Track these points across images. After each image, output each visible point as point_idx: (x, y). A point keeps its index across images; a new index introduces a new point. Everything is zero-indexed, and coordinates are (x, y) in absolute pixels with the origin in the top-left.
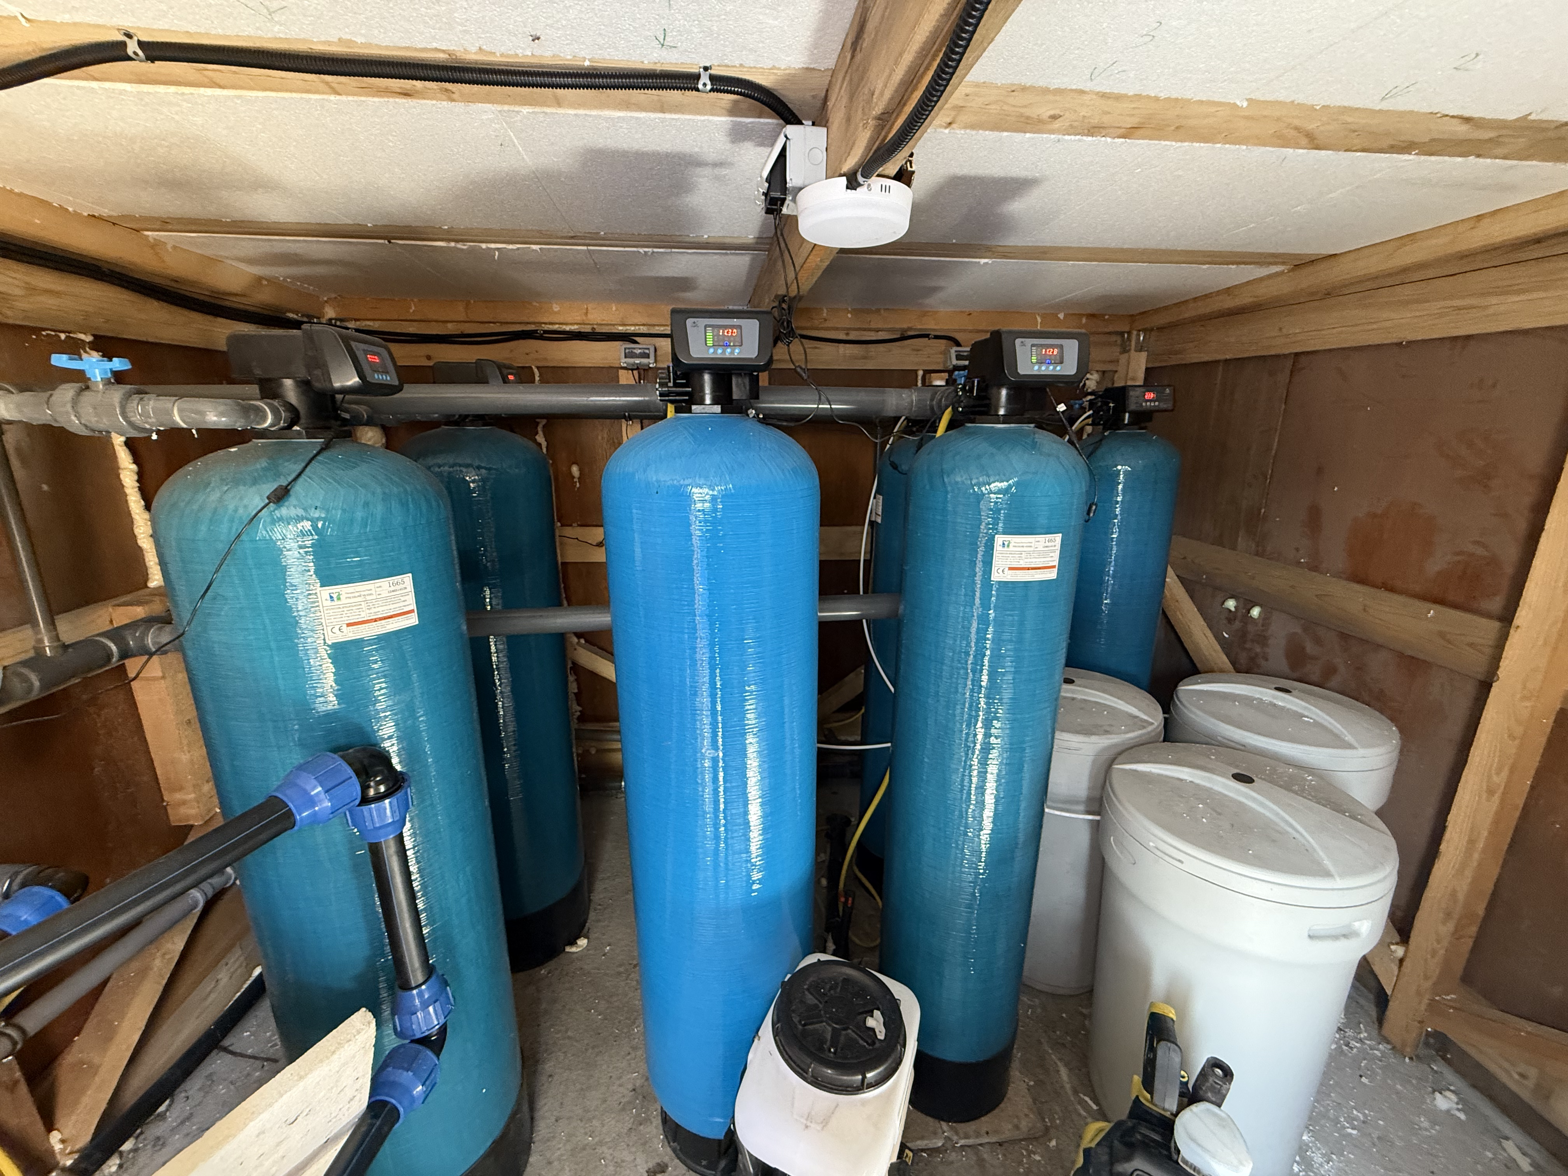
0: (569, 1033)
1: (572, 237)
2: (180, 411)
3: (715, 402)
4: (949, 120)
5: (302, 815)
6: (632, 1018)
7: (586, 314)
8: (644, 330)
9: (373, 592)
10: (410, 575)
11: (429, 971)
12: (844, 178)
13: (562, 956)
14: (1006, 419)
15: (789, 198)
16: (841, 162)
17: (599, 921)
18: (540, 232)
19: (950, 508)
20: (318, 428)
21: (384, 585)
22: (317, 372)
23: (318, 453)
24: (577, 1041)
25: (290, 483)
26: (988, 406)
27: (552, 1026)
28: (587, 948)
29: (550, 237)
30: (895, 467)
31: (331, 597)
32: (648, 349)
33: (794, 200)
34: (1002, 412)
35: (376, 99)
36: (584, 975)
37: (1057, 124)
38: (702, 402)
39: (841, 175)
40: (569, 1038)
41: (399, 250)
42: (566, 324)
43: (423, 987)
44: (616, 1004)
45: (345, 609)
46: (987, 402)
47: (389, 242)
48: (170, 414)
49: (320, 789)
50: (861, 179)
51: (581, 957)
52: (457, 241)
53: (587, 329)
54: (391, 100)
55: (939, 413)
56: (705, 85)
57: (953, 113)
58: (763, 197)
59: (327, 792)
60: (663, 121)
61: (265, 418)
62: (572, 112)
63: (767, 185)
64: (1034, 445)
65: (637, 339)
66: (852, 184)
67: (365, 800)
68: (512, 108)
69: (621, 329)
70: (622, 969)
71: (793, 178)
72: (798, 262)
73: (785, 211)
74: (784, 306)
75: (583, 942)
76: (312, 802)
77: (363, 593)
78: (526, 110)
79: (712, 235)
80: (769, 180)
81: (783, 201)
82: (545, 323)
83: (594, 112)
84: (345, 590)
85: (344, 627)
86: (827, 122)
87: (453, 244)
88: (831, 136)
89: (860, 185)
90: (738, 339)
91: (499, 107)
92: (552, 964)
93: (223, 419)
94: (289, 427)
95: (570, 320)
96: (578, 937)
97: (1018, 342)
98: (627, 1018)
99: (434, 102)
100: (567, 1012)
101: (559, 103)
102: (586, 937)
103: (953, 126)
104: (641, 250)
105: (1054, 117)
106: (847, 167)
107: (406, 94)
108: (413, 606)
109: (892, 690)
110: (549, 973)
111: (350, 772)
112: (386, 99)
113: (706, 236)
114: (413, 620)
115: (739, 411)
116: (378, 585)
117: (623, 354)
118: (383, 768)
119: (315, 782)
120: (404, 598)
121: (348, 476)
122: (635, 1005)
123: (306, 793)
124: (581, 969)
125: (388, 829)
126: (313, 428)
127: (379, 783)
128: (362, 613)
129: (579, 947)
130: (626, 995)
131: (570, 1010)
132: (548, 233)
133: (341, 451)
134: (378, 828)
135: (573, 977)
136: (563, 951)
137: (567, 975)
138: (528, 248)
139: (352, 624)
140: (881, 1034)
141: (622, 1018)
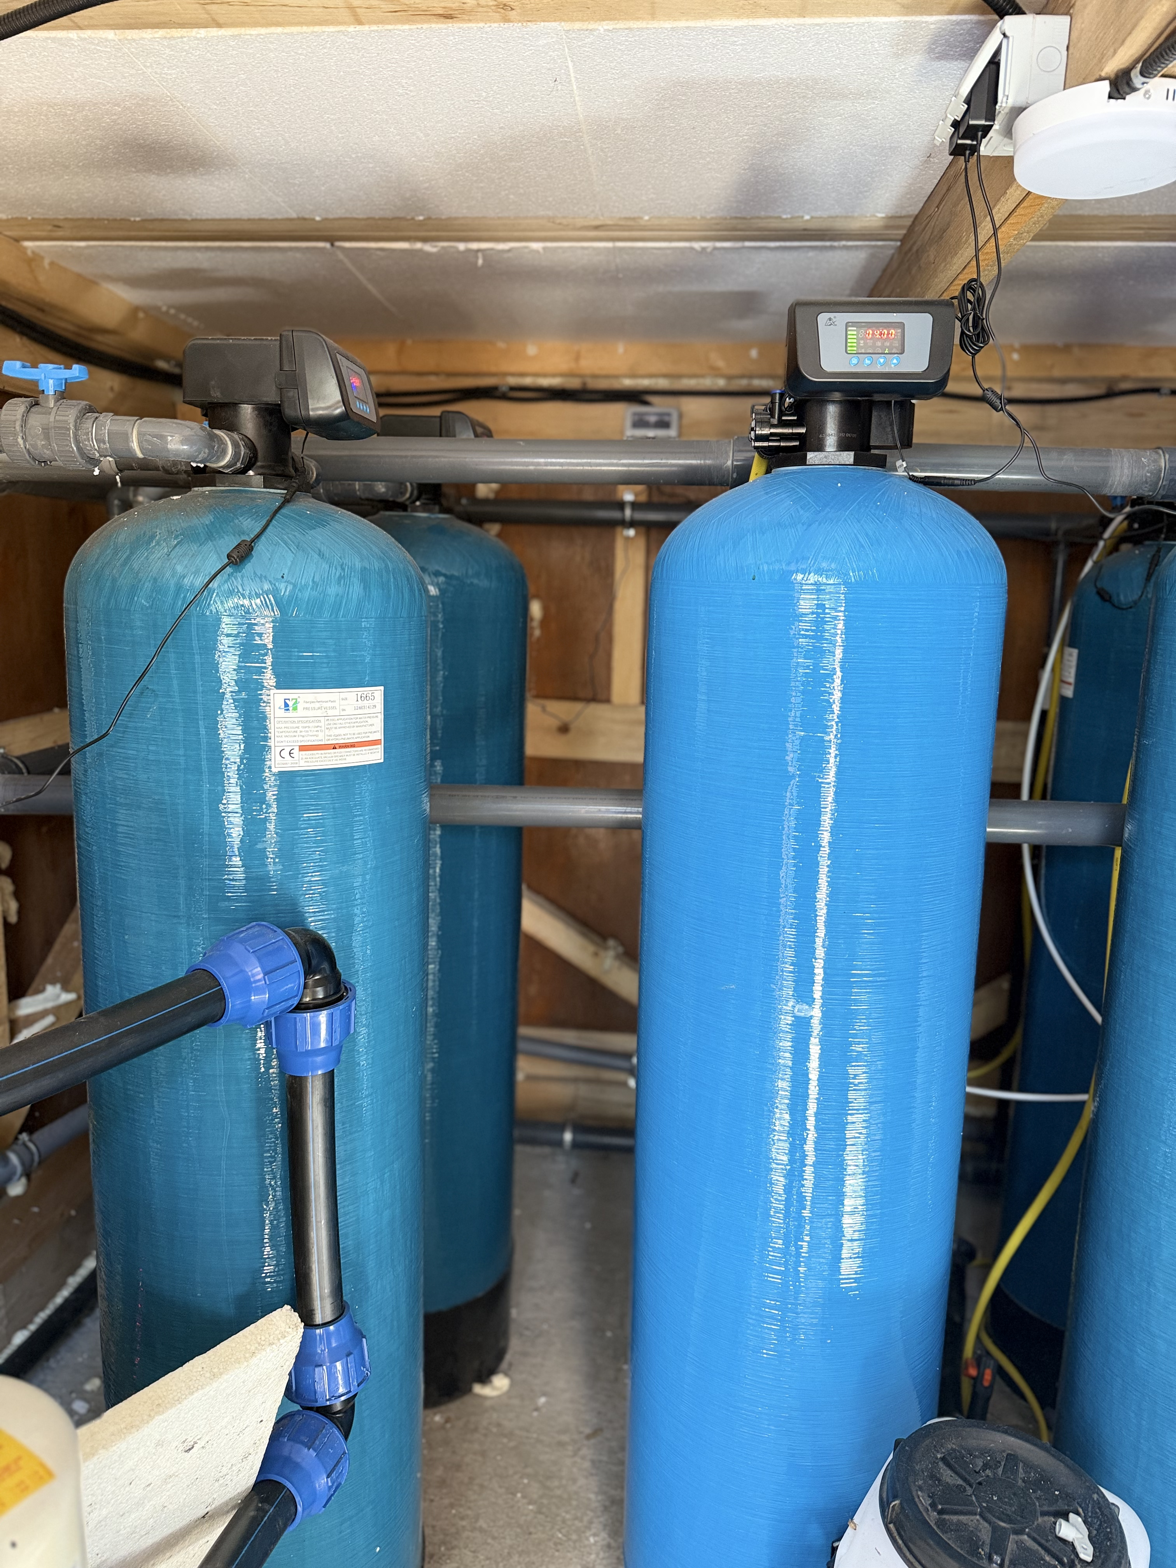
0: (482, 1523)
1: (597, 228)
2: (139, 434)
3: (844, 445)
5: (233, 1004)
6: (586, 1519)
7: (577, 358)
8: (662, 383)
9: (336, 704)
10: (382, 688)
11: (341, 1308)
12: (1107, 83)
13: (467, 1399)
15: (998, 126)
16: (1102, 58)
17: (525, 1354)
20: (277, 475)
21: (350, 695)
23: (280, 508)
24: (494, 1538)
25: (253, 541)
27: (452, 1506)
28: (508, 1394)
30: (1106, 597)
31: (286, 705)
32: (669, 415)
33: (1009, 128)
35: (406, 27)
36: (504, 1435)
38: (819, 447)
39: (1101, 79)
40: (481, 1530)
41: (342, 256)
42: (545, 375)
43: (332, 1328)
44: (558, 1492)
45: (300, 725)
47: (332, 245)
48: (126, 437)
49: (259, 969)
50: (1137, 79)
51: (502, 1403)
52: (425, 240)
53: (574, 383)
54: (425, 26)
58: (951, 130)
59: (265, 974)
61: (224, 452)
62: (668, 25)
63: (963, 107)
65: (652, 398)
66: (1121, 89)
67: (301, 1007)
68: (585, 25)
69: (628, 383)
70: (565, 1438)
71: (1008, 96)
74: (970, 296)
75: (500, 1383)
76: (247, 986)
77: (325, 705)
78: (605, 25)
79: (818, 214)
80: (969, 99)
81: (986, 130)
82: (513, 375)
83: (701, 23)
84: (304, 696)
85: (296, 751)
86: (1071, 8)
87: (419, 245)
88: (1078, 25)
89: (1134, 90)
91: (566, 26)
92: (453, 1409)
93: (185, 447)
94: (244, 471)
95: (549, 370)
96: (493, 1373)
98: (576, 1518)
99: (481, 25)
100: (476, 1488)
102: (506, 1374)
104: (697, 245)
106: (1114, 64)
107: (449, 16)
108: (380, 736)
111: (294, 954)
112: (419, 26)
113: (807, 217)
114: (375, 756)
115: (881, 462)
116: (343, 695)
117: (628, 423)
118: (325, 966)
119: (254, 960)
120: (370, 721)
121: (319, 536)
122: (589, 1499)
123: (242, 971)
124: (499, 1425)
125: (319, 1059)
126: (270, 475)
127: (317, 984)
128: (319, 733)
129: (495, 1388)
130: (574, 1481)
131: (482, 1486)
132: (564, 222)
133: (306, 504)
134: (308, 1053)
135: (485, 1435)
136: (469, 1390)
137: (476, 1430)
138: (526, 247)
139: (302, 748)
140: (1086, 1552)
141: (568, 1516)
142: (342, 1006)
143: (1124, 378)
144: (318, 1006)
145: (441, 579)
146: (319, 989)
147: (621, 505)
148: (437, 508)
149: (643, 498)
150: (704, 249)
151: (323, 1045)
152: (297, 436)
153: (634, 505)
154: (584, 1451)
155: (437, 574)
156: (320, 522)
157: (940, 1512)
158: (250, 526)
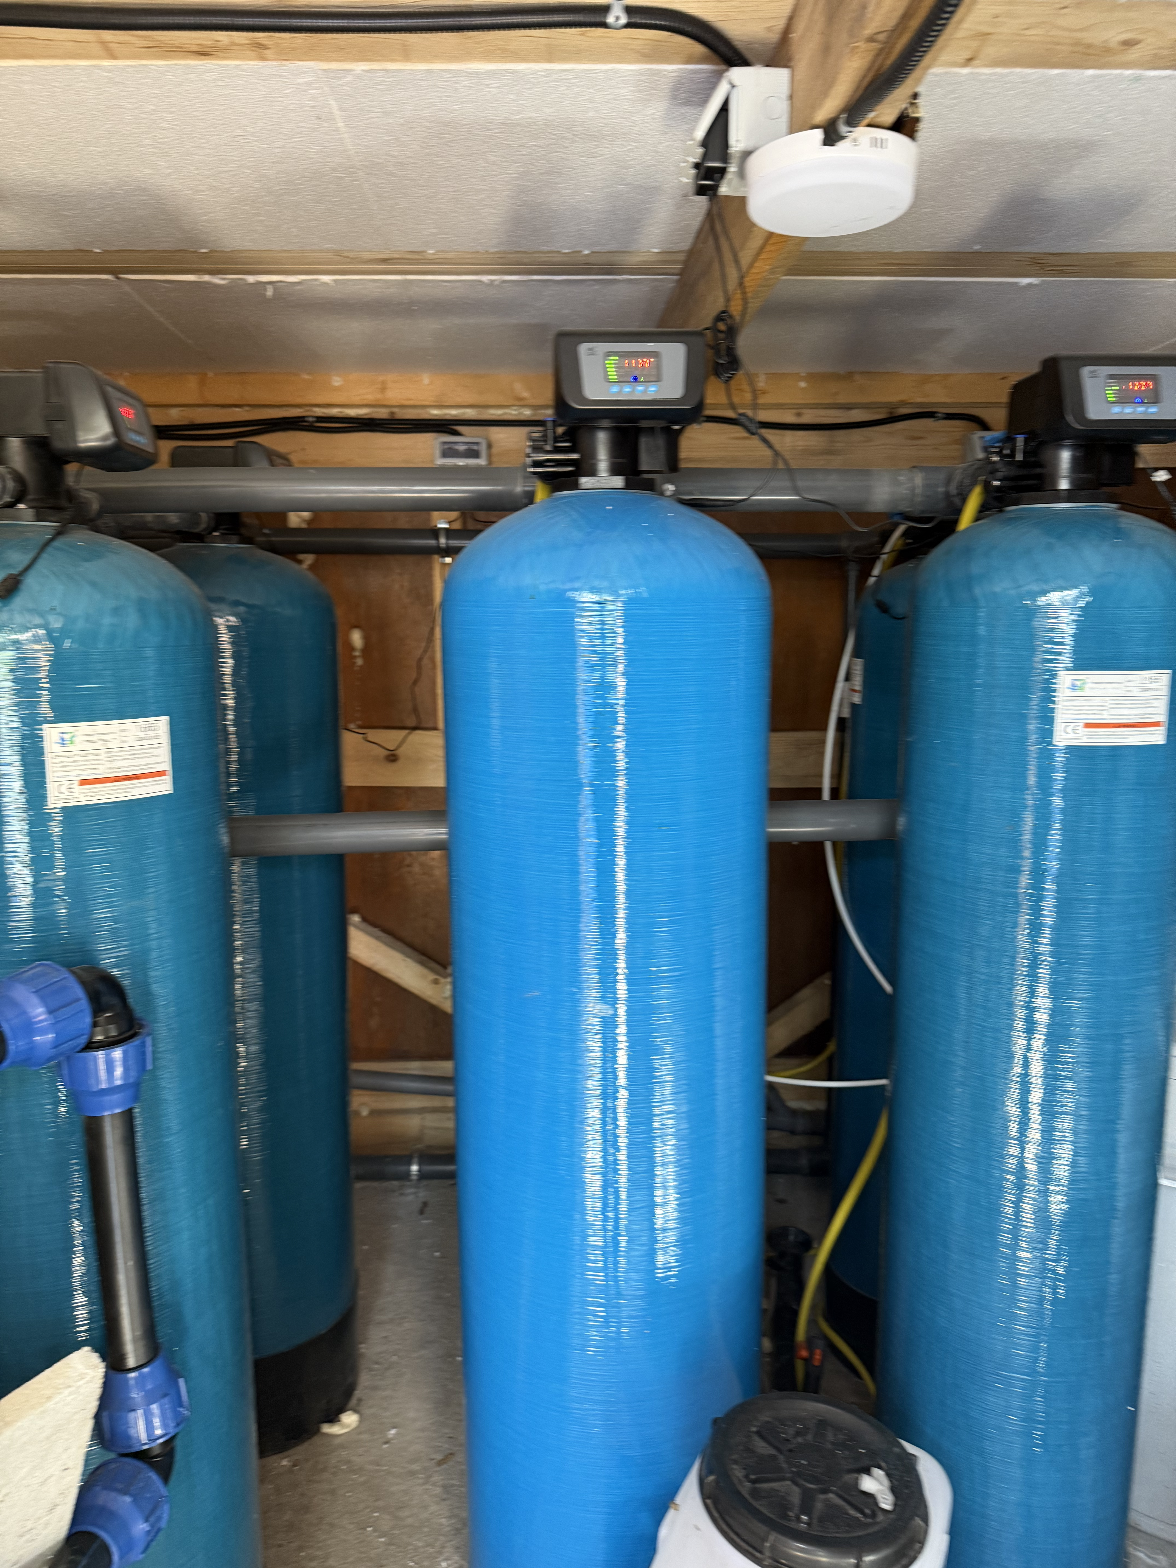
1: (385, 261)
3: (615, 471)
4: (967, 55)
5: (15, 1045)
6: (438, 1544)
7: (383, 389)
8: (470, 414)
9: (117, 736)
10: (167, 718)
11: (155, 1349)
12: (820, 130)
13: (316, 1439)
14: (1070, 496)
15: (732, 169)
16: (814, 107)
17: (375, 1388)
18: (337, 252)
19: (982, 631)
20: (50, 508)
21: (130, 729)
22: (59, 426)
23: (51, 541)
25: (21, 573)
26: (1040, 477)
27: (301, 1548)
28: (357, 1430)
29: (354, 260)
30: (883, 608)
31: (63, 739)
32: (478, 444)
33: (742, 174)
34: (1064, 484)
36: (355, 1472)
37: (1134, 54)
38: (592, 472)
39: (815, 127)
41: (127, 288)
42: (353, 406)
43: (145, 1370)
44: (410, 1521)
45: (79, 759)
46: (1038, 471)
47: (115, 276)
49: (42, 1009)
50: (844, 128)
51: (351, 1440)
52: (212, 272)
53: (382, 413)
54: (180, 62)
55: (957, 500)
56: (617, 18)
57: (975, 44)
58: (693, 172)
59: (50, 1013)
60: (549, 73)
62: (422, 68)
63: (700, 150)
64: (1118, 532)
65: (460, 428)
66: (831, 137)
67: (92, 1046)
68: (341, 66)
69: (435, 413)
70: (416, 1467)
71: (737, 140)
72: (745, 260)
73: (724, 190)
74: (722, 326)
75: (350, 1419)
76: (29, 1028)
77: (104, 737)
78: (360, 67)
79: (597, 248)
80: (705, 143)
81: (723, 174)
82: (318, 405)
83: (453, 68)
84: (81, 729)
85: (76, 785)
86: (790, 60)
87: (206, 278)
88: (797, 78)
89: (841, 139)
90: (654, 372)
91: (324, 65)
92: (300, 1451)
94: (11, 505)
95: (356, 400)
96: (342, 1410)
97: (1086, 371)
98: (429, 1545)
100: (325, 1527)
101: (406, 55)
102: (355, 1411)
103: (975, 62)
104: (485, 278)
105: (1128, 44)
106: (823, 114)
107: (203, 54)
108: (167, 766)
109: (888, 988)
110: (294, 1465)
111: (80, 990)
113: (586, 252)
114: (164, 787)
115: (650, 486)
116: (123, 727)
117: (437, 452)
118: (114, 1000)
119: (35, 1000)
120: (156, 752)
121: (93, 569)
122: (441, 1524)
123: (24, 1013)
124: (348, 1462)
125: (116, 1097)
126: (42, 508)
127: (109, 1021)
128: (100, 767)
129: (344, 1426)
130: (425, 1507)
131: (332, 1525)
132: (351, 255)
133: (81, 537)
134: (104, 1092)
135: (334, 1474)
136: (317, 1431)
137: (324, 1470)
138: (316, 280)
139: (83, 782)
140: (886, 1502)
141: (420, 1544)
142: (136, 1042)
143: (903, 403)
144: (109, 1044)
145: (242, 609)
146: (111, 1026)
147: (435, 533)
148: (235, 538)
149: (457, 526)
150: (492, 281)
151: (119, 1082)
152: (71, 469)
153: (449, 533)
154: (436, 1478)
155: (237, 603)
156: (93, 555)
157: (754, 1482)
158: (17, 559)
